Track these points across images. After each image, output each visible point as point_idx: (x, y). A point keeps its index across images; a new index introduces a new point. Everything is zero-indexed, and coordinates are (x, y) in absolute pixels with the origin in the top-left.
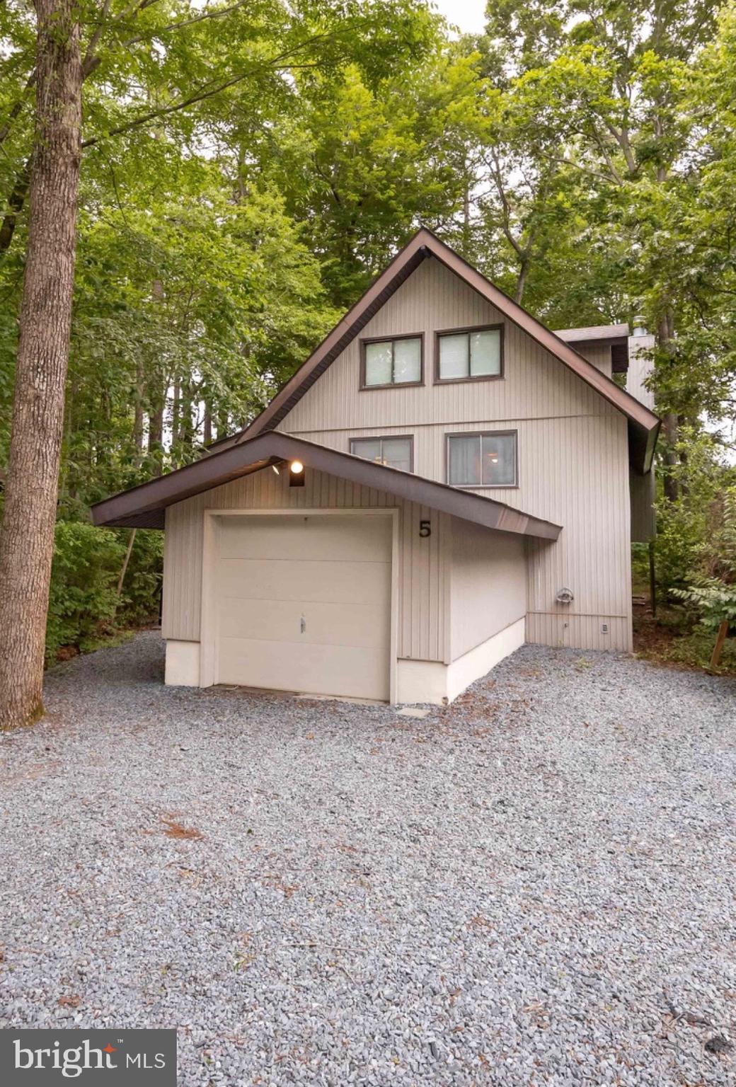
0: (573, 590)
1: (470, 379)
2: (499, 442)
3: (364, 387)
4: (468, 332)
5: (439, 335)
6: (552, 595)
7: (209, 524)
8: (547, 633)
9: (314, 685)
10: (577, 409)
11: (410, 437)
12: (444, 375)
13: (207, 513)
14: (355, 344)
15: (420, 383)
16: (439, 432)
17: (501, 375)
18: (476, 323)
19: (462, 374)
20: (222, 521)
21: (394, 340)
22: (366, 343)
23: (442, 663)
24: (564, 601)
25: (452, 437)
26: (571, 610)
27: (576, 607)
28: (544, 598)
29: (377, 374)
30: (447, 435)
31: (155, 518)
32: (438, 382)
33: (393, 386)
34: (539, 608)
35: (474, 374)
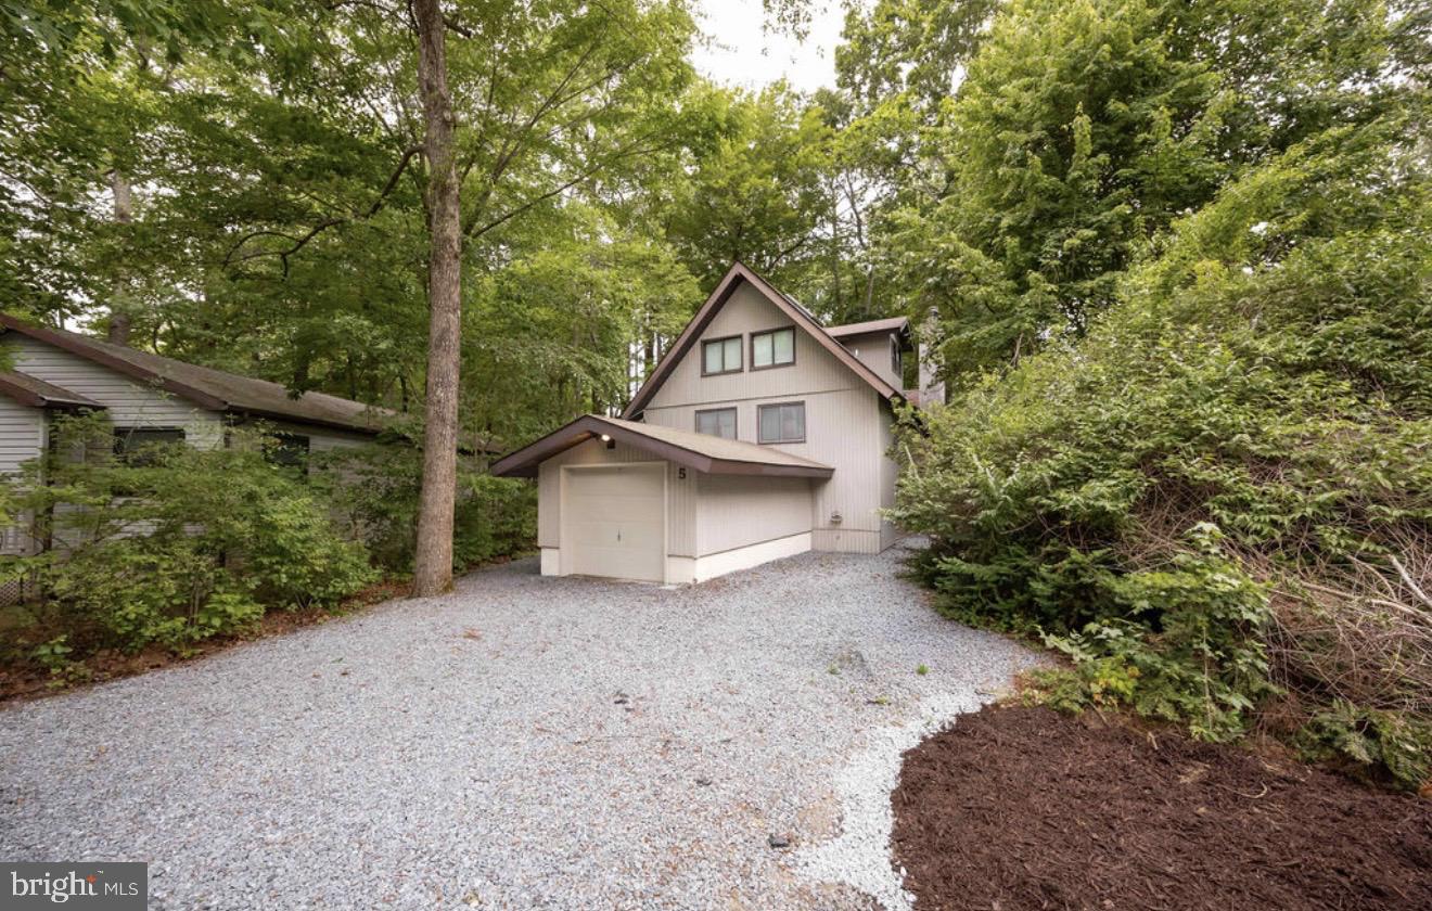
0: (842, 513)
1: (774, 366)
2: (793, 410)
3: (705, 374)
4: (772, 332)
5: (753, 336)
6: (828, 517)
7: (563, 474)
8: (827, 542)
9: (625, 573)
10: (844, 384)
11: (735, 409)
12: (757, 364)
13: (562, 467)
14: (698, 344)
15: (741, 370)
16: (753, 405)
17: (793, 364)
18: (777, 326)
19: (770, 363)
20: (572, 472)
21: (723, 340)
22: (705, 343)
23: (690, 557)
24: (836, 520)
25: (762, 407)
26: (841, 527)
27: (844, 525)
28: (824, 519)
29: (713, 364)
30: (759, 406)
31: (530, 471)
32: (753, 368)
33: (724, 372)
34: (821, 525)
35: (777, 362)
